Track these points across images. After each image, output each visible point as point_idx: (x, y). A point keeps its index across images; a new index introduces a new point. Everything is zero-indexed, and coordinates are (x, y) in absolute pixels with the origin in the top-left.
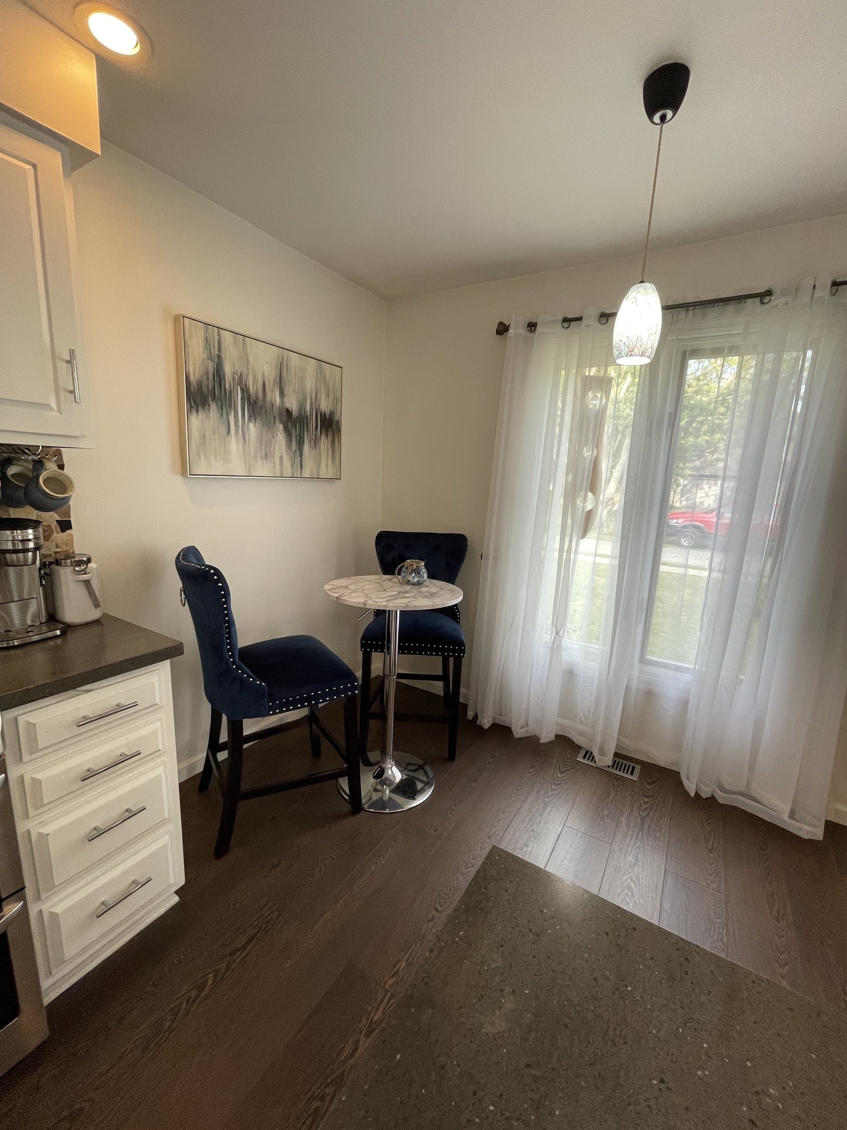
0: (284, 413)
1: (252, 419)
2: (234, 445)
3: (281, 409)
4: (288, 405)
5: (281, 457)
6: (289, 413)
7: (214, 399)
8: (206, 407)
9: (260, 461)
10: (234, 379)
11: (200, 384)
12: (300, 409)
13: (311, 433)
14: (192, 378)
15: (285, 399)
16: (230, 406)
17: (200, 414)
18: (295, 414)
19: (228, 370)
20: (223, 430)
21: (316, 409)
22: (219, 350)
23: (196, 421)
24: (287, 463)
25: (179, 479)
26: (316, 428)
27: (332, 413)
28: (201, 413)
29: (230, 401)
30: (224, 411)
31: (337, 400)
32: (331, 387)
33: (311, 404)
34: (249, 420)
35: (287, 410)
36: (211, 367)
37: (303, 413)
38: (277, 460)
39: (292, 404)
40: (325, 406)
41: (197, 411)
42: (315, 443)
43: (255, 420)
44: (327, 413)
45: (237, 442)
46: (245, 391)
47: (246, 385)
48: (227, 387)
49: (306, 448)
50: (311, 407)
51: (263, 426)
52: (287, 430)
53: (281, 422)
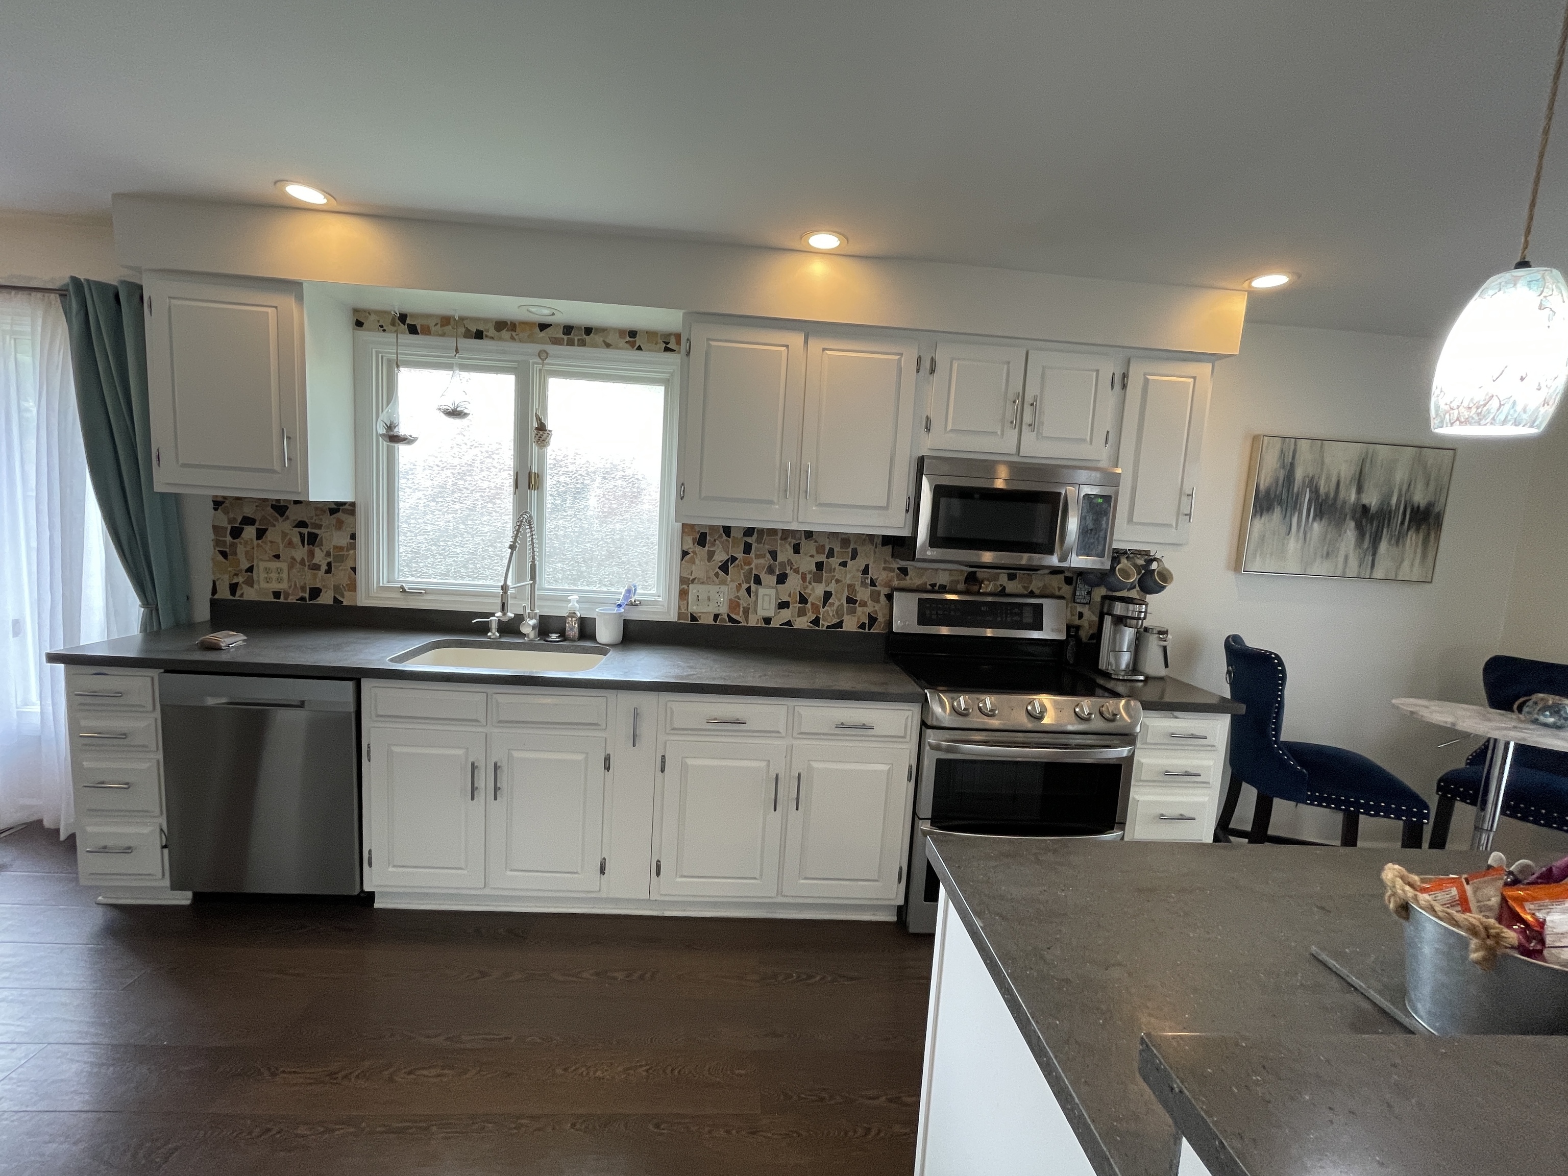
0: (1359, 510)
1: (1318, 519)
2: (1293, 545)
3: (1355, 505)
4: (1365, 500)
5: (1346, 558)
6: (1365, 509)
7: (1280, 504)
8: (1271, 511)
9: (1319, 560)
10: (1304, 482)
11: (1268, 492)
12: (1382, 503)
13: (1394, 529)
14: (1262, 487)
15: (1363, 496)
16: (1295, 508)
17: (1263, 518)
18: (1374, 509)
19: (1299, 474)
20: (1283, 530)
21: (1406, 501)
22: (1293, 458)
23: (1258, 526)
24: (1353, 563)
25: (1231, 575)
26: (1402, 523)
27: (1430, 505)
28: (1265, 518)
29: (1296, 503)
30: (1288, 514)
31: (1443, 489)
32: (1433, 476)
33: (1400, 496)
34: (1314, 519)
35: (1364, 506)
36: (1282, 474)
37: (1385, 507)
38: (1341, 559)
39: (1372, 499)
40: (1420, 498)
41: (1261, 515)
42: (1399, 539)
43: (1321, 519)
44: (1422, 506)
45: (1297, 541)
46: (1315, 491)
47: (1316, 487)
48: (1296, 489)
49: (1383, 546)
50: (1399, 501)
51: (1329, 524)
52: (1360, 528)
53: (1353, 518)
